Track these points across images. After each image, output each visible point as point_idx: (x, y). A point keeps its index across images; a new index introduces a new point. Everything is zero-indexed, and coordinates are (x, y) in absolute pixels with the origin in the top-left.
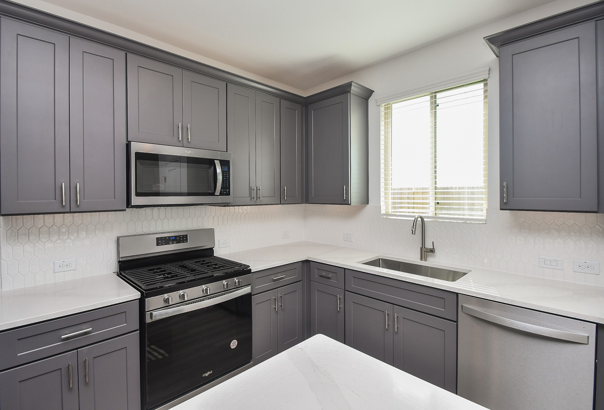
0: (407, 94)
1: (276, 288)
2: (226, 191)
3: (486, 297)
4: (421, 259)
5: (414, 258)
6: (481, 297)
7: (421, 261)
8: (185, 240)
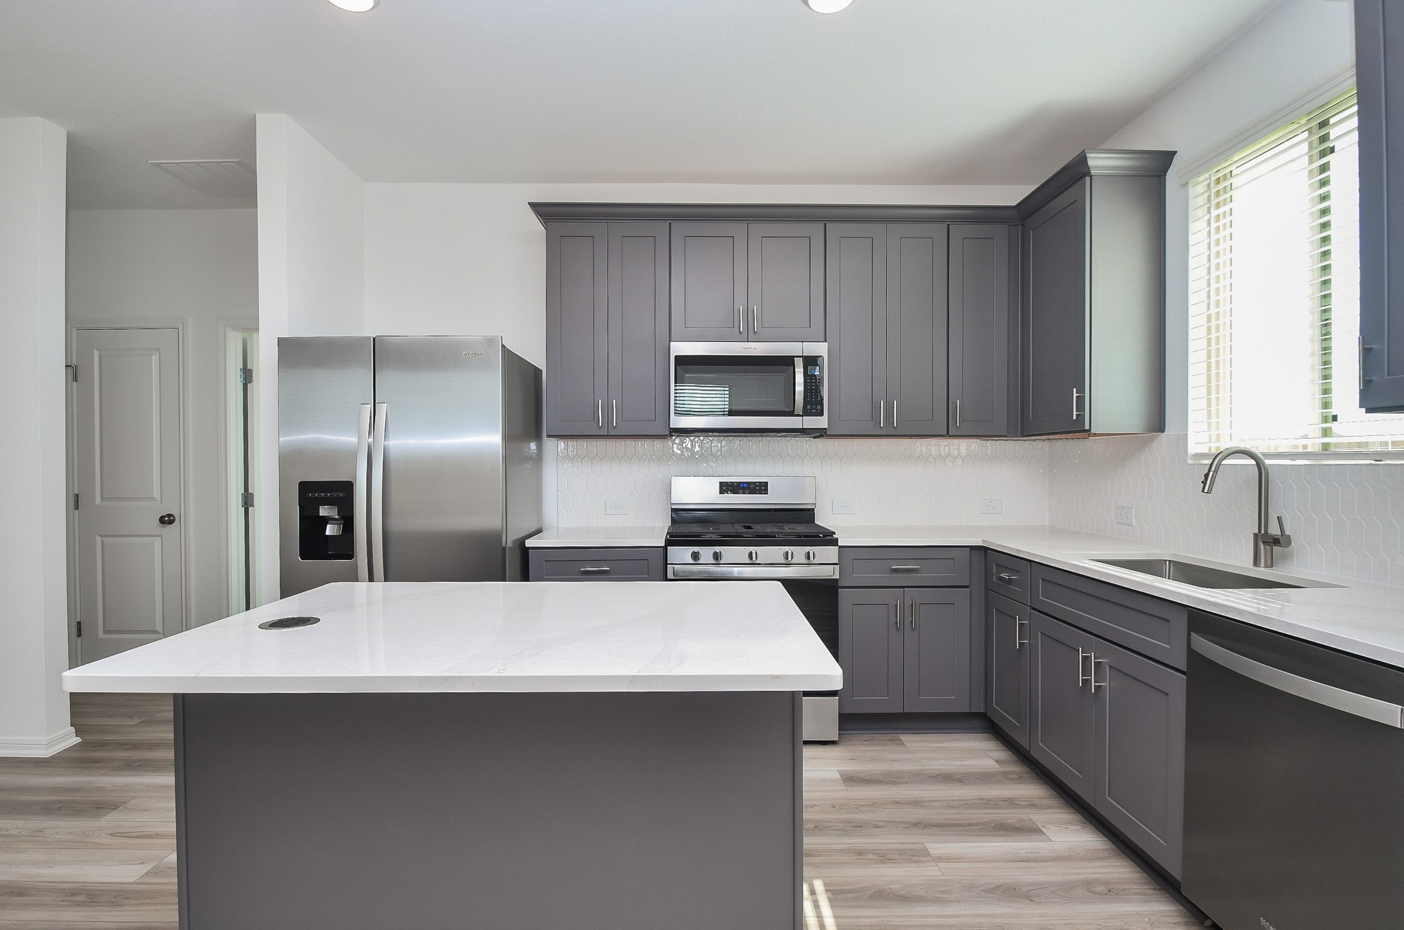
0: (1242, 141)
1: (903, 587)
2: (816, 409)
3: (1227, 611)
4: (1256, 562)
5: (1239, 559)
6: (1220, 612)
7: (1255, 568)
8: (763, 490)
